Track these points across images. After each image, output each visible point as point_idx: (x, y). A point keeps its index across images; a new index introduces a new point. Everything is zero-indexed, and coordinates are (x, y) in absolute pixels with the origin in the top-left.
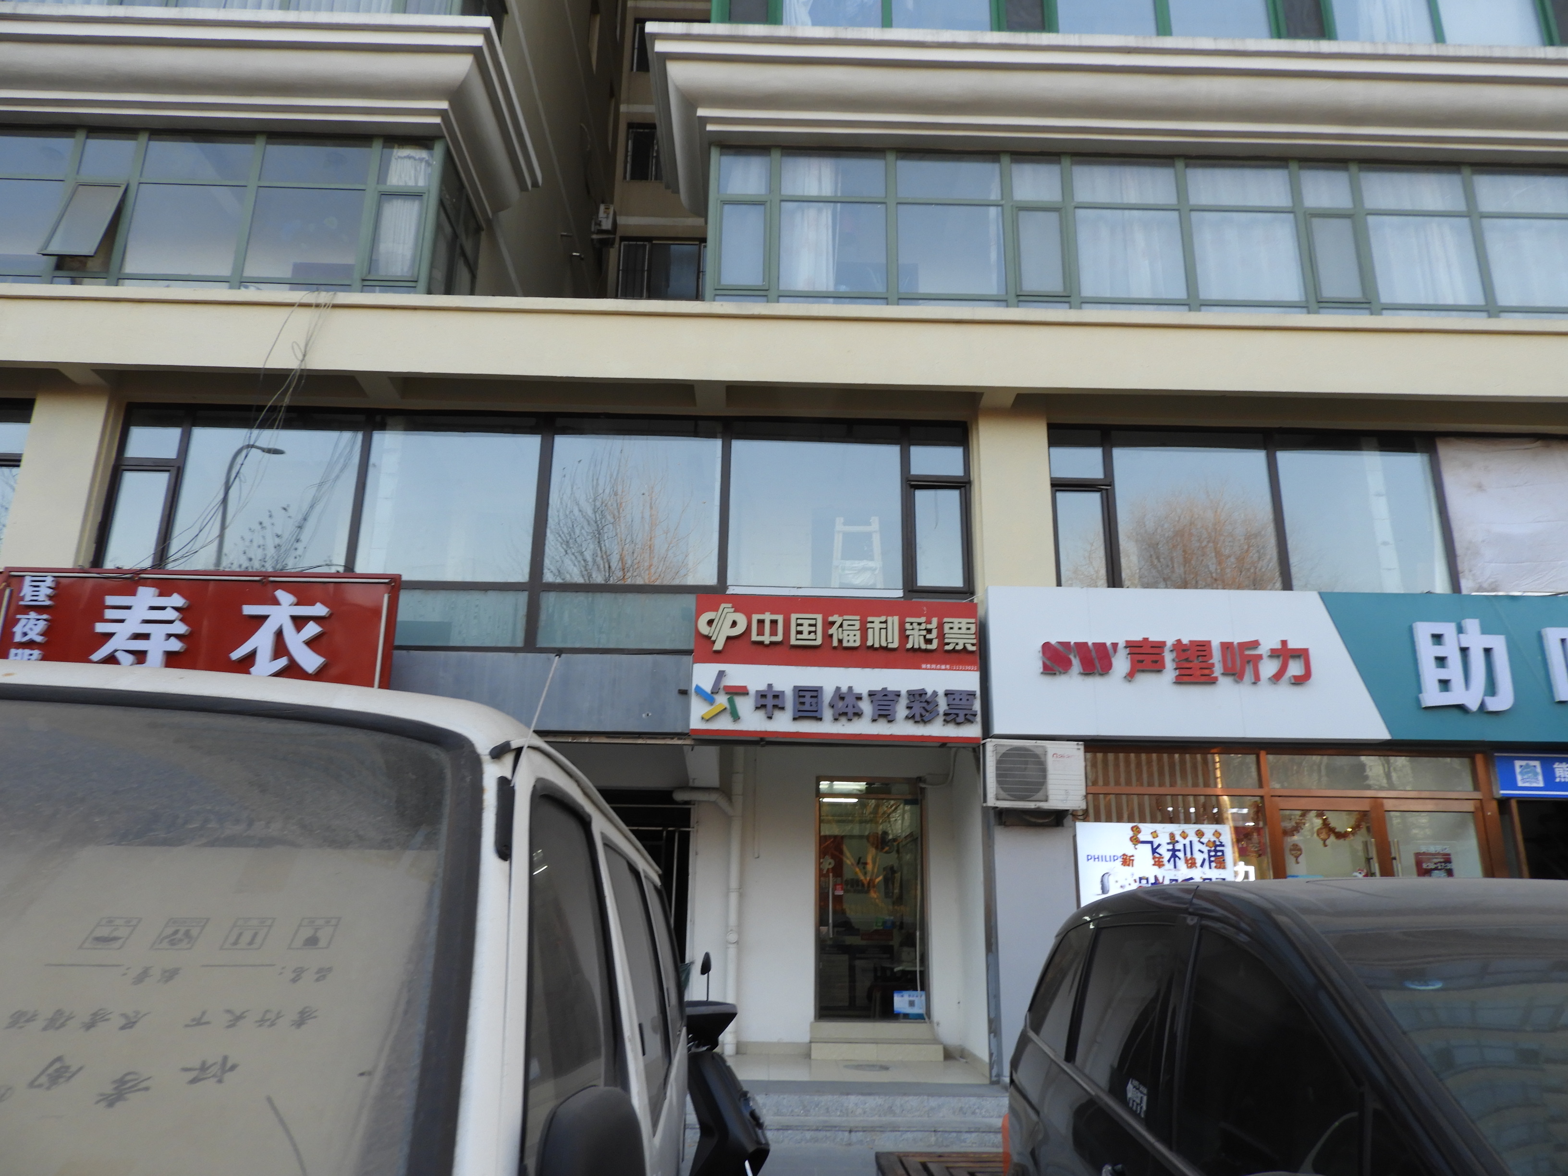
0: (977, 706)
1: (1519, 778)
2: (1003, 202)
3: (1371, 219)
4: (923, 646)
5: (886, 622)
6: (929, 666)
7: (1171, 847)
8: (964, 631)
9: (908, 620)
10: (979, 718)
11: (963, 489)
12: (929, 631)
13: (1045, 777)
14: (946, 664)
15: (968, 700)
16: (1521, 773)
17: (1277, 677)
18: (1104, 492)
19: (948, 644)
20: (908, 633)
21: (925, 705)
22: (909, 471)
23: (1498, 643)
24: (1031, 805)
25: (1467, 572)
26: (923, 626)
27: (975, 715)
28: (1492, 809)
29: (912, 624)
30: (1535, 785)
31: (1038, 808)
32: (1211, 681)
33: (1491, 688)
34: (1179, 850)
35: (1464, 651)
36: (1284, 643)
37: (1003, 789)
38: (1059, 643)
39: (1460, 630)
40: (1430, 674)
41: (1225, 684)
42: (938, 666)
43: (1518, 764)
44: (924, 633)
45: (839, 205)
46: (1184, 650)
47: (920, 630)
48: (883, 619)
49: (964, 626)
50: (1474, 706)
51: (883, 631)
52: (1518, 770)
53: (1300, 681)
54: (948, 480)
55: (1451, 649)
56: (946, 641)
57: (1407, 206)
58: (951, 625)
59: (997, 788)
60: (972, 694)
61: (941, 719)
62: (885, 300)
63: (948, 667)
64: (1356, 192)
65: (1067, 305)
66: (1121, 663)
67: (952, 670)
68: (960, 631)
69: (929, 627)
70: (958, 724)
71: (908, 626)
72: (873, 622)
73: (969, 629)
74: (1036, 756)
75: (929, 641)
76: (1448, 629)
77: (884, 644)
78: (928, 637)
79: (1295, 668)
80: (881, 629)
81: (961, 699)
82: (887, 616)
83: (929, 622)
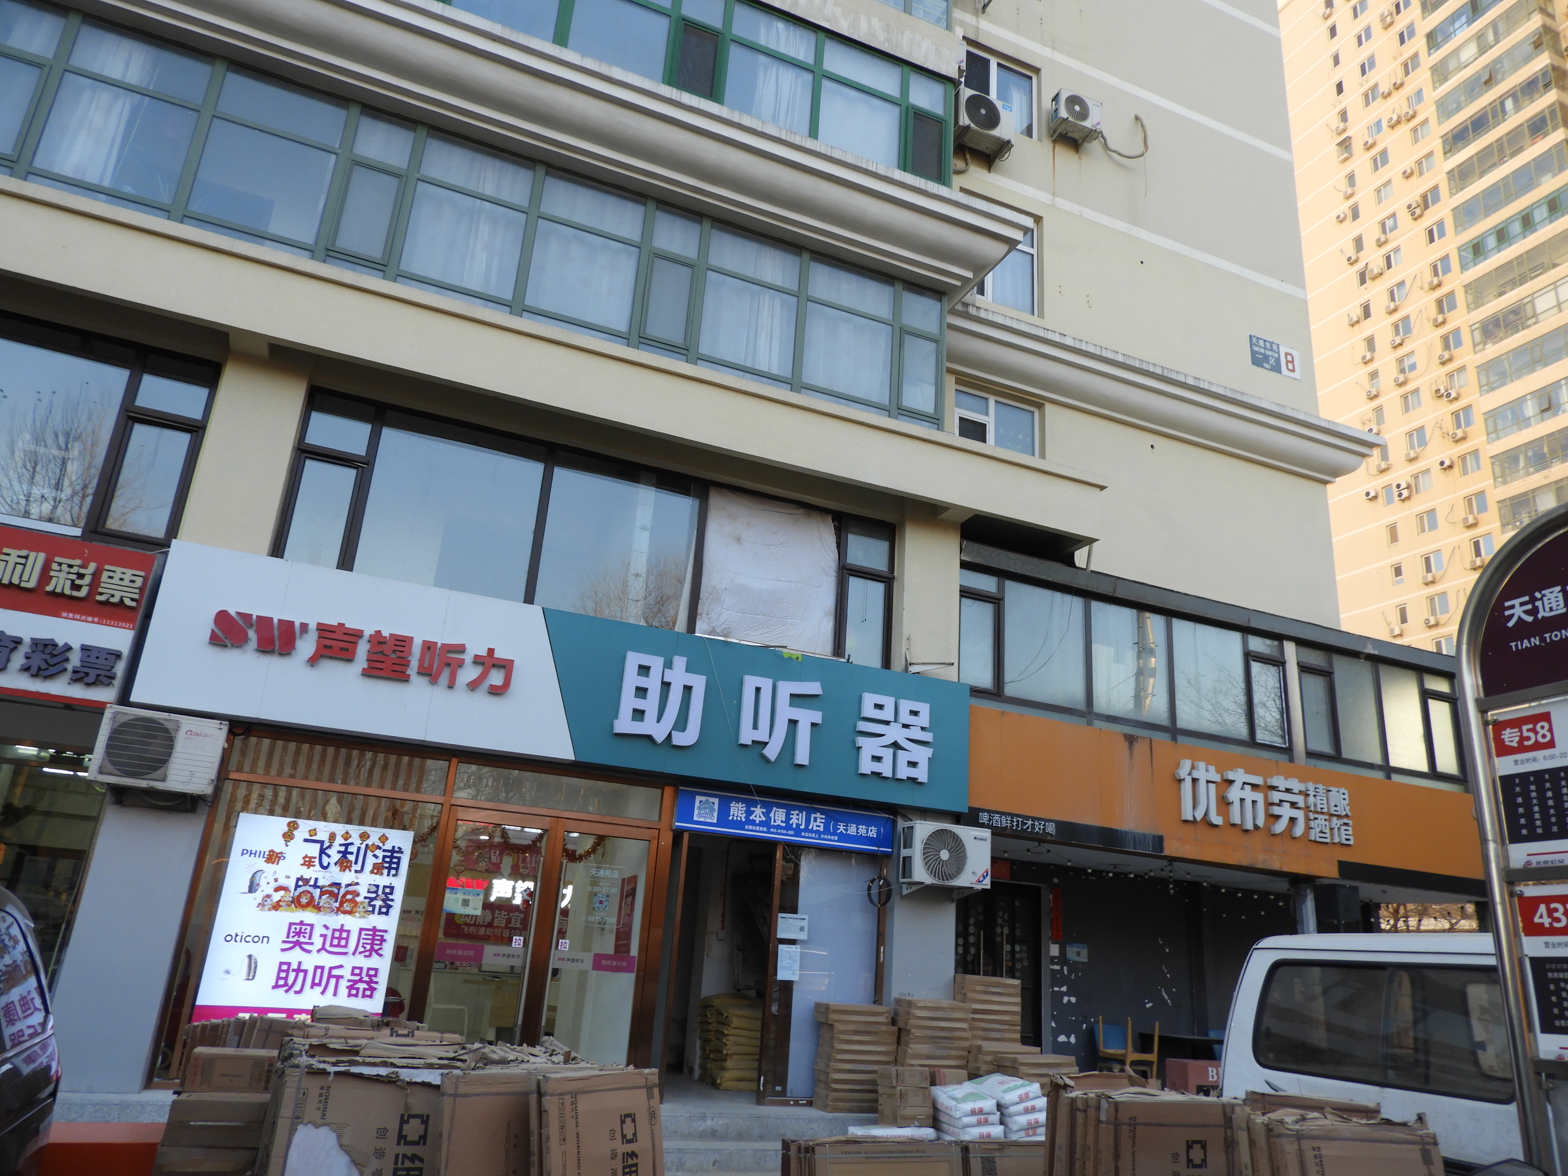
0: (120, 669)
1: (696, 812)
2: (339, 151)
3: (712, 276)
4: (67, 591)
5: (26, 557)
6: (71, 615)
7: (343, 849)
8: (126, 582)
9: (57, 559)
10: (117, 682)
11: (194, 434)
12: (81, 576)
13: (169, 755)
14: (93, 616)
15: (106, 659)
16: (698, 808)
17: (473, 686)
18: (360, 469)
19: (101, 594)
20: (52, 573)
21: (48, 657)
22: (134, 401)
23: (699, 683)
24: (143, 784)
25: (704, 615)
26: (75, 570)
27: (113, 678)
28: (667, 840)
29: (60, 564)
30: (708, 820)
31: (152, 788)
32: (403, 678)
33: (681, 723)
34: (352, 853)
35: (666, 686)
36: (491, 651)
37: (113, 763)
38: (239, 613)
39: (668, 665)
40: (628, 701)
41: (418, 683)
42: (84, 617)
43: (698, 798)
44: (74, 577)
45: (147, 98)
46: (379, 643)
47: (69, 573)
48: (24, 553)
49: (128, 577)
50: (660, 738)
51: (19, 568)
52: (697, 804)
53: (496, 691)
54: (178, 420)
55: (653, 684)
56: (100, 590)
57: (749, 272)
58: (111, 574)
59: (103, 759)
60: (118, 655)
61: (66, 677)
62: (166, 212)
63: (96, 619)
64: (703, 247)
65: (381, 274)
66: (306, 646)
67: (102, 624)
68: (121, 583)
69: (82, 571)
70: (89, 685)
71: (55, 566)
72: (8, 555)
73: (133, 581)
74: (167, 731)
75: (76, 587)
76: (656, 663)
77: (15, 581)
78: (78, 582)
79: (496, 678)
80: (16, 563)
81: (97, 658)
82: (31, 550)
83: (84, 566)
